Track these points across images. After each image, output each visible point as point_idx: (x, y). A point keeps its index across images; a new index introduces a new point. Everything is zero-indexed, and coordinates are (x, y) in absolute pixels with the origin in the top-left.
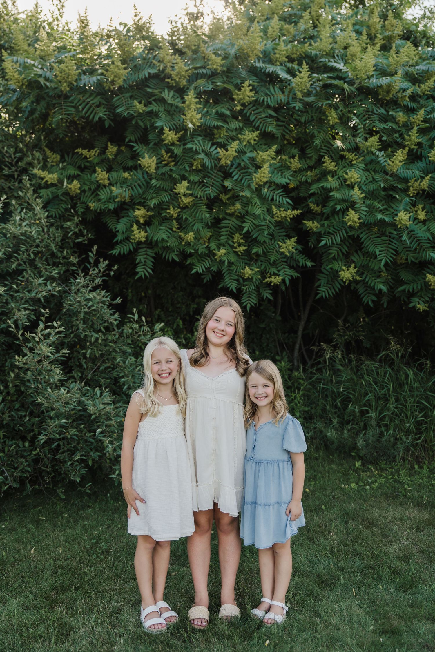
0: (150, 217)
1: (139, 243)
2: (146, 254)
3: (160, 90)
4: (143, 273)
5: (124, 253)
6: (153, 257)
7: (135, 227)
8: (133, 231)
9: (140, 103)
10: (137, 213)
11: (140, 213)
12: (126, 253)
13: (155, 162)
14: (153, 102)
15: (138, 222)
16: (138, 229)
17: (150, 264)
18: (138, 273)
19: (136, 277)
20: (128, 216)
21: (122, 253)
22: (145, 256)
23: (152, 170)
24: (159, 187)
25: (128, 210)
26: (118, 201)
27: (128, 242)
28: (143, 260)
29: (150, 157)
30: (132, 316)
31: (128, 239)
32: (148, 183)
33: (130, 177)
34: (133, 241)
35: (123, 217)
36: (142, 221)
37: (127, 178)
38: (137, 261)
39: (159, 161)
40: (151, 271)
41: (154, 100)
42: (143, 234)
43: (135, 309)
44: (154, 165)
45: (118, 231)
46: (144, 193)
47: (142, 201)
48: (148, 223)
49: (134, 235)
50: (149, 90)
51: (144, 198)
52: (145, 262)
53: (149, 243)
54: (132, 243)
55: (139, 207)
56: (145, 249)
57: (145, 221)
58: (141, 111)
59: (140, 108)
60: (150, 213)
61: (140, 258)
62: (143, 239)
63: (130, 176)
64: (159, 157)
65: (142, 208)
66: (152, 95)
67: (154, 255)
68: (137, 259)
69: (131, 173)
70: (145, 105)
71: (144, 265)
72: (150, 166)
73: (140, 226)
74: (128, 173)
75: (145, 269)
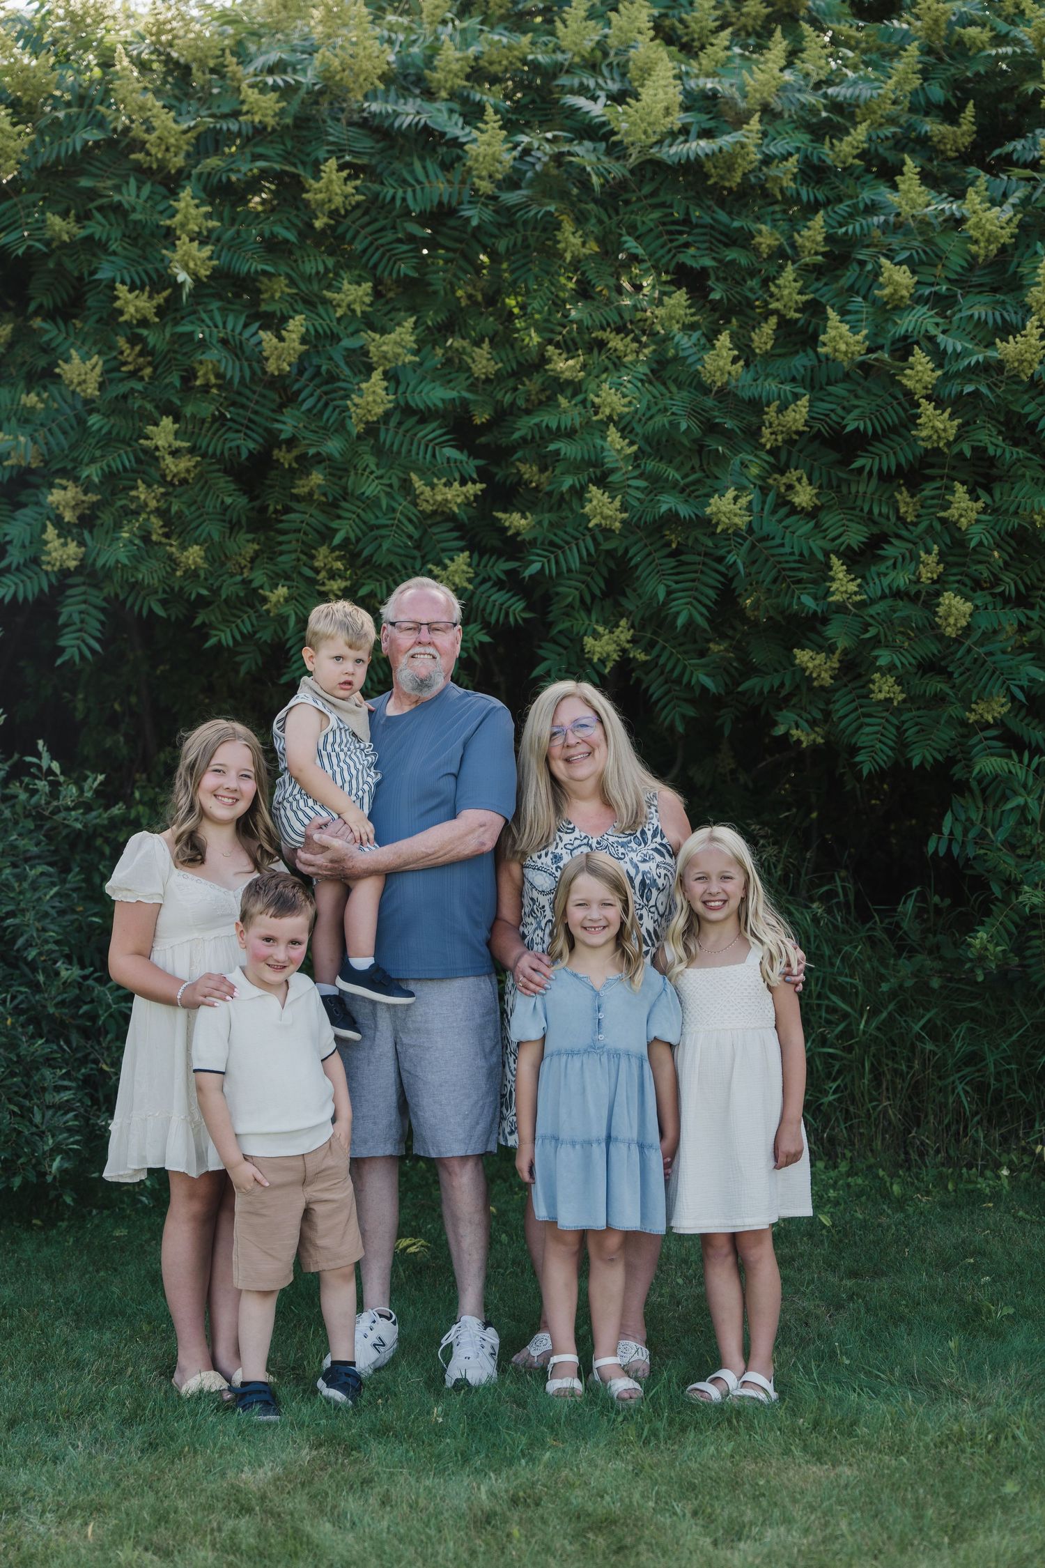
0: (94, 506)
1: (65, 573)
2: (85, 602)
3: (116, 181)
4: (75, 650)
5: (25, 599)
6: (103, 610)
7: (51, 532)
8: (46, 543)
9: (64, 215)
10: (55, 497)
11: (63, 497)
12: (30, 598)
13: (98, 370)
14: (98, 216)
15: (58, 521)
16: (59, 536)
17: (94, 625)
18: (62, 650)
19: (59, 662)
20: (38, 503)
21: (21, 599)
22: (83, 606)
23: (91, 390)
24: (109, 433)
25: (37, 487)
26: (12, 467)
27: (36, 569)
28: (76, 618)
29: (85, 358)
30: (34, 760)
31: (36, 561)
32: (81, 421)
33: (40, 406)
34: (49, 568)
35: (24, 505)
36: (68, 516)
37: (33, 408)
38: (62, 620)
39: (114, 364)
40: (97, 646)
41: (100, 209)
42: (72, 548)
43: (41, 743)
44: (94, 378)
45: (10, 542)
46: (73, 447)
47: (70, 466)
48: (87, 521)
49: (49, 553)
50: (85, 182)
51: (74, 460)
52: (82, 621)
53: (87, 572)
54: (47, 573)
55: (64, 482)
56: (82, 589)
57: (81, 518)
58: (66, 238)
59: (59, 226)
60: (93, 497)
61: (69, 610)
62: (72, 564)
63: (42, 401)
64: (114, 354)
65: (70, 484)
66: (92, 194)
67: (104, 604)
68: (60, 614)
69: (45, 395)
70: (78, 219)
71: (80, 630)
72: (84, 381)
73: (64, 530)
74: (38, 395)
75: (83, 641)
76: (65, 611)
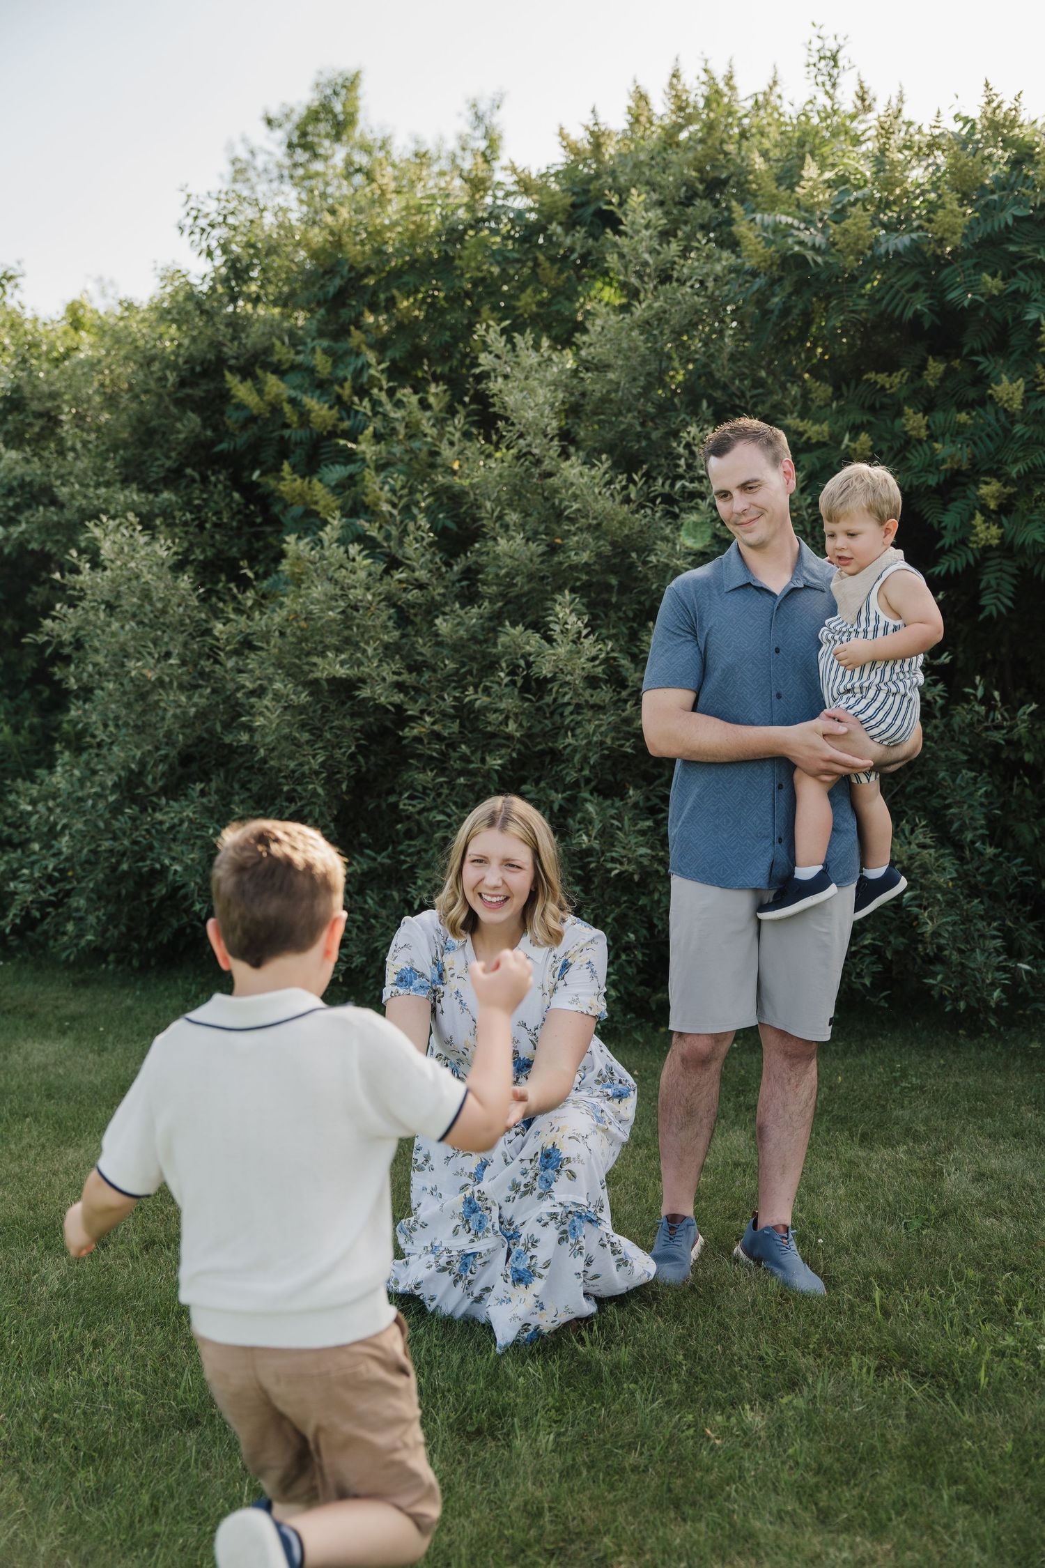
0: (1011, 497)
1: (988, 548)
2: (1000, 570)
3: (1034, 246)
4: (993, 608)
5: (956, 570)
6: (1014, 576)
7: (979, 518)
8: (975, 527)
9: (994, 276)
10: (984, 490)
11: (989, 490)
12: (960, 569)
13: (1022, 389)
14: (1021, 274)
15: (984, 509)
16: (985, 522)
17: (1008, 588)
18: (983, 607)
19: (981, 617)
20: (965, 497)
21: (952, 570)
22: (999, 574)
23: (1017, 405)
24: (1030, 438)
25: (964, 484)
26: (946, 470)
27: (965, 548)
28: (993, 583)
29: (1012, 381)
30: (971, 691)
31: (964, 542)
32: (1007, 431)
33: (970, 422)
34: (974, 546)
35: (954, 500)
36: (993, 505)
37: (965, 424)
38: (983, 585)
39: (1031, 385)
40: (1009, 603)
41: (1021, 268)
42: (994, 530)
43: (978, 678)
44: (1019, 396)
45: (945, 528)
46: (998, 450)
47: (995, 467)
48: (1006, 508)
49: (977, 535)
50: (1012, 248)
51: (999, 462)
52: (998, 585)
53: (1007, 548)
54: (972, 549)
55: (988, 479)
56: (998, 560)
57: (1000, 506)
58: (995, 292)
59: (992, 283)
60: (1010, 490)
61: (988, 578)
62: (995, 542)
63: (972, 418)
64: (1031, 377)
65: (994, 481)
66: (1019, 257)
67: (1016, 572)
68: (980, 580)
69: (974, 414)
70: (1003, 279)
71: (997, 591)
72: (1011, 399)
73: (989, 516)
74: (968, 414)
75: (999, 599)
76: (985, 578)
